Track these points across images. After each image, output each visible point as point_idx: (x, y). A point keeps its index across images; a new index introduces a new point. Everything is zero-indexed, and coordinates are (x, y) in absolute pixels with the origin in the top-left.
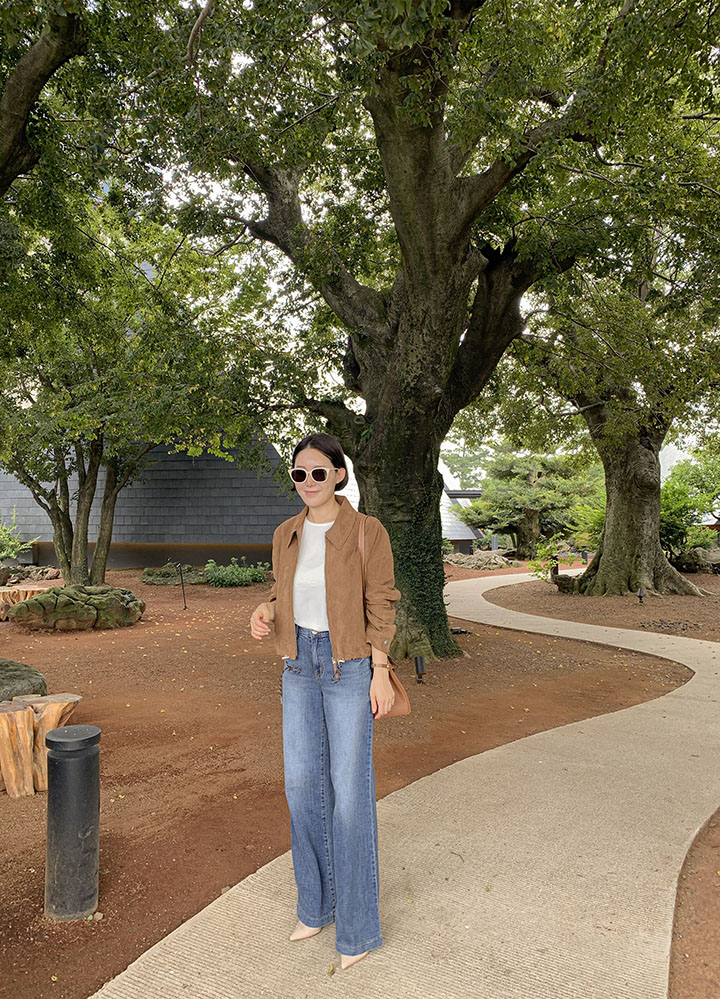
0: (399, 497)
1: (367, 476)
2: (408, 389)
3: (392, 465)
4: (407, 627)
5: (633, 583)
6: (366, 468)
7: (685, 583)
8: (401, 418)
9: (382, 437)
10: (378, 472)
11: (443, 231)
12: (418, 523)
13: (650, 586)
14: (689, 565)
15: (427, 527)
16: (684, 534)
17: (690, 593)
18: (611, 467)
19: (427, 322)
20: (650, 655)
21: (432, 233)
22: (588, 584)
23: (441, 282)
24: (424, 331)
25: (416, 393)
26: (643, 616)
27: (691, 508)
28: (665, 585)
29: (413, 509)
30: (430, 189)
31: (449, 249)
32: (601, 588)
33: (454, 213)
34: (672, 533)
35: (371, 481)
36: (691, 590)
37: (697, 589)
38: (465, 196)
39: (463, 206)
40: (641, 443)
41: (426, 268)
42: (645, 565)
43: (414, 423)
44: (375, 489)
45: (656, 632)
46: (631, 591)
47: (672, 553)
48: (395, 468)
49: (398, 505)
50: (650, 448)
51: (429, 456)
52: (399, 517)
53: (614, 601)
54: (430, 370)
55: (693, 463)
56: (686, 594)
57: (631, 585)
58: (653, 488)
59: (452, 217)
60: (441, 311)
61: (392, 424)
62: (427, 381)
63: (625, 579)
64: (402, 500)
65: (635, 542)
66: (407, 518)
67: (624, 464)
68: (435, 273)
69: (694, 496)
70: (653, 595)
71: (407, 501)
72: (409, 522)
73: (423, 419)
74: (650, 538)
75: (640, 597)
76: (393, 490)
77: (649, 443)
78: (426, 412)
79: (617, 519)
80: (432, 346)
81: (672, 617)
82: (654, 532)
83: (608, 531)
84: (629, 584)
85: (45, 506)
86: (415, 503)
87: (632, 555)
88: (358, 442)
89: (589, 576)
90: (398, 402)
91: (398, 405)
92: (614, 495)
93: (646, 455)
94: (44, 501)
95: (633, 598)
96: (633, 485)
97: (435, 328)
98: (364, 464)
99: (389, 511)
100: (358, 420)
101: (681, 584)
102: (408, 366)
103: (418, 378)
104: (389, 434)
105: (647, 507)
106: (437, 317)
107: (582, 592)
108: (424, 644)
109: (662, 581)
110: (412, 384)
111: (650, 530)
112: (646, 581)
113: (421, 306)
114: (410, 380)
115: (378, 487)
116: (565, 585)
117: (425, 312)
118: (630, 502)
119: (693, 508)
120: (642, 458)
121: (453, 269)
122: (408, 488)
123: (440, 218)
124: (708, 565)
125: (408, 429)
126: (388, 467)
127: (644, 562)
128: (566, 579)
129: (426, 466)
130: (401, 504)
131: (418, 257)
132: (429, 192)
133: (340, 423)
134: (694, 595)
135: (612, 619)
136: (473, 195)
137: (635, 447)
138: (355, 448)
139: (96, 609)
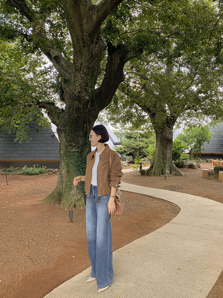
0: (74, 142)
1: (61, 133)
2: (75, 97)
3: (70, 128)
4: (77, 194)
5: (163, 172)
6: (60, 130)
7: (179, 172)
8: (73, 109)
9: (67, 117)
10: (65, 132)
11: (86, 28)
12: (81, 152)
13: (169, 173)
14: (181, 165)
15: (85, 154)
16: (180, 156)
17: (181, 175)
18: (158, 134)
19: (82, 68)
20: (166, 201)
21: (82, 28)
22: (150, 172)
23: (87, 51)
24: (81, 72)
25: (79, 99)
26: (166, 184)
27: (182, 147)
28: (173, 172)
29: (79, 147)
30: (80, 7)
31: (89, 36)
32: (154, 174)
33: (91, 20)
34: (176, 156)
35: (63, 135)
36: (181, 174)
37: (183, 173)
38: (95, 12)
39: (95, 17)
40: (167, 126)
41: (80, 45)
42: (167, 166)
43: (78, 111)
44: (64, 138)
45: (169, 190)
46: (163, 175)
47: (176, 162)
48: (72, 130)
49: (73, 145)
50: (170, 128)
51: (85, 125)
52: (74, 150)
53: (157, 178)
54: (84, 89)
55: (183, 134)
56: (180, 175)
57: (163, 173)
58: (170, 141)
59: (90, 22)
60: (87, 64)
61: (70, 112)
62: (83, 94)
63: (161, 171)
64: (75, 143)
65: (164, 158)
66: (77, 150)
67: (162, 133)
68: (84, 47)
69: (183, 144)
70: (169, 176)
71: (77, 143)
72: (78, 152)
73: (82, 110)
74: (169, 157)
75: (165, 177)
76: (71, 139)
77: (170, 126)
78: (83, 106)
79: (159, 151)
80: (85, 79)
81: (174, 184)
82: (170, 155)
83: (156, 155)
84: (162, 172)
86: (80, 144)
87: (163, 163)
88: (59, 119)
89: (150, 170)
90: (72, 102)
91: (72, 104)
92: (159, 143)
93: (168, 130)
95: (163, 177)
96: (164, 140)
97: (85, 71)
98: (60, 128)
99: (70, 148)
100: (59, 110)
101: (178, 172)
102: (75, 87)
103: (79, 92)
104: (69, 115)
105: (169, 147)
106: (86, 66)
107: (148, 175)
108: (82, 201)
109: (172, 171)
110: (77, 95)
111: (169, 155)
112: (167, 171)
113: (79, 61)
114: (76, 93)
115: (65, 138)
116: (143, 173)
117: (81, 64)
118: (163, 145)
119: (183, 147)
120: (167, 131)
121: (92, 46)
122: (77, 138)
123: (85, 21)
124: (186, 165)
125: (76, 114)
126: (69, 129)
127: (167, 165)
128: (143, 171)
129: (85, 130)
130: (75, 145)
131: (77, 39)
132: (79, 9)
133: (52, 111)
134: (182, 176)
135: (155, 185)
136: (99, 13)
137: (165, 127)
138: (58, 122)
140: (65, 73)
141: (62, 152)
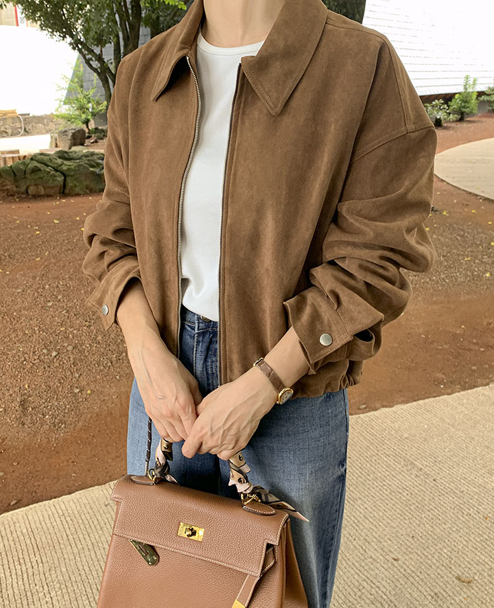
85: (95, 70)
139: (65, 175)
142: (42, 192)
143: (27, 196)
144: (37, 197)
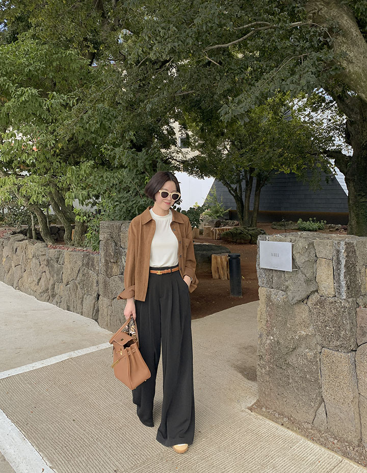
0: (363, 191)
1: (349, 183)
6: (349, 179)
8: (362, 158)
9: (355, 166)
10: (354, 181)
35: (351, 184)
48: (360, 179)
49: (362, 195)
52: (363, 200)
61: (358, 161)
64: (365, 193)
76: (360, 188)
85: (233, 195)
88: (346, 168)
94: (233, 192)
98: (348, 177)
99: (359, 198)
100: (347, 159)
102: (363, 137)
115: (354, 187)
126: (358, 179)
133: (340, 160)
138: (346, 171)
139: (251, 236)
140: (351, 113)
141: (351, 202)
142: (243, 241)
143: (236, 243)
144: (241, 243)
